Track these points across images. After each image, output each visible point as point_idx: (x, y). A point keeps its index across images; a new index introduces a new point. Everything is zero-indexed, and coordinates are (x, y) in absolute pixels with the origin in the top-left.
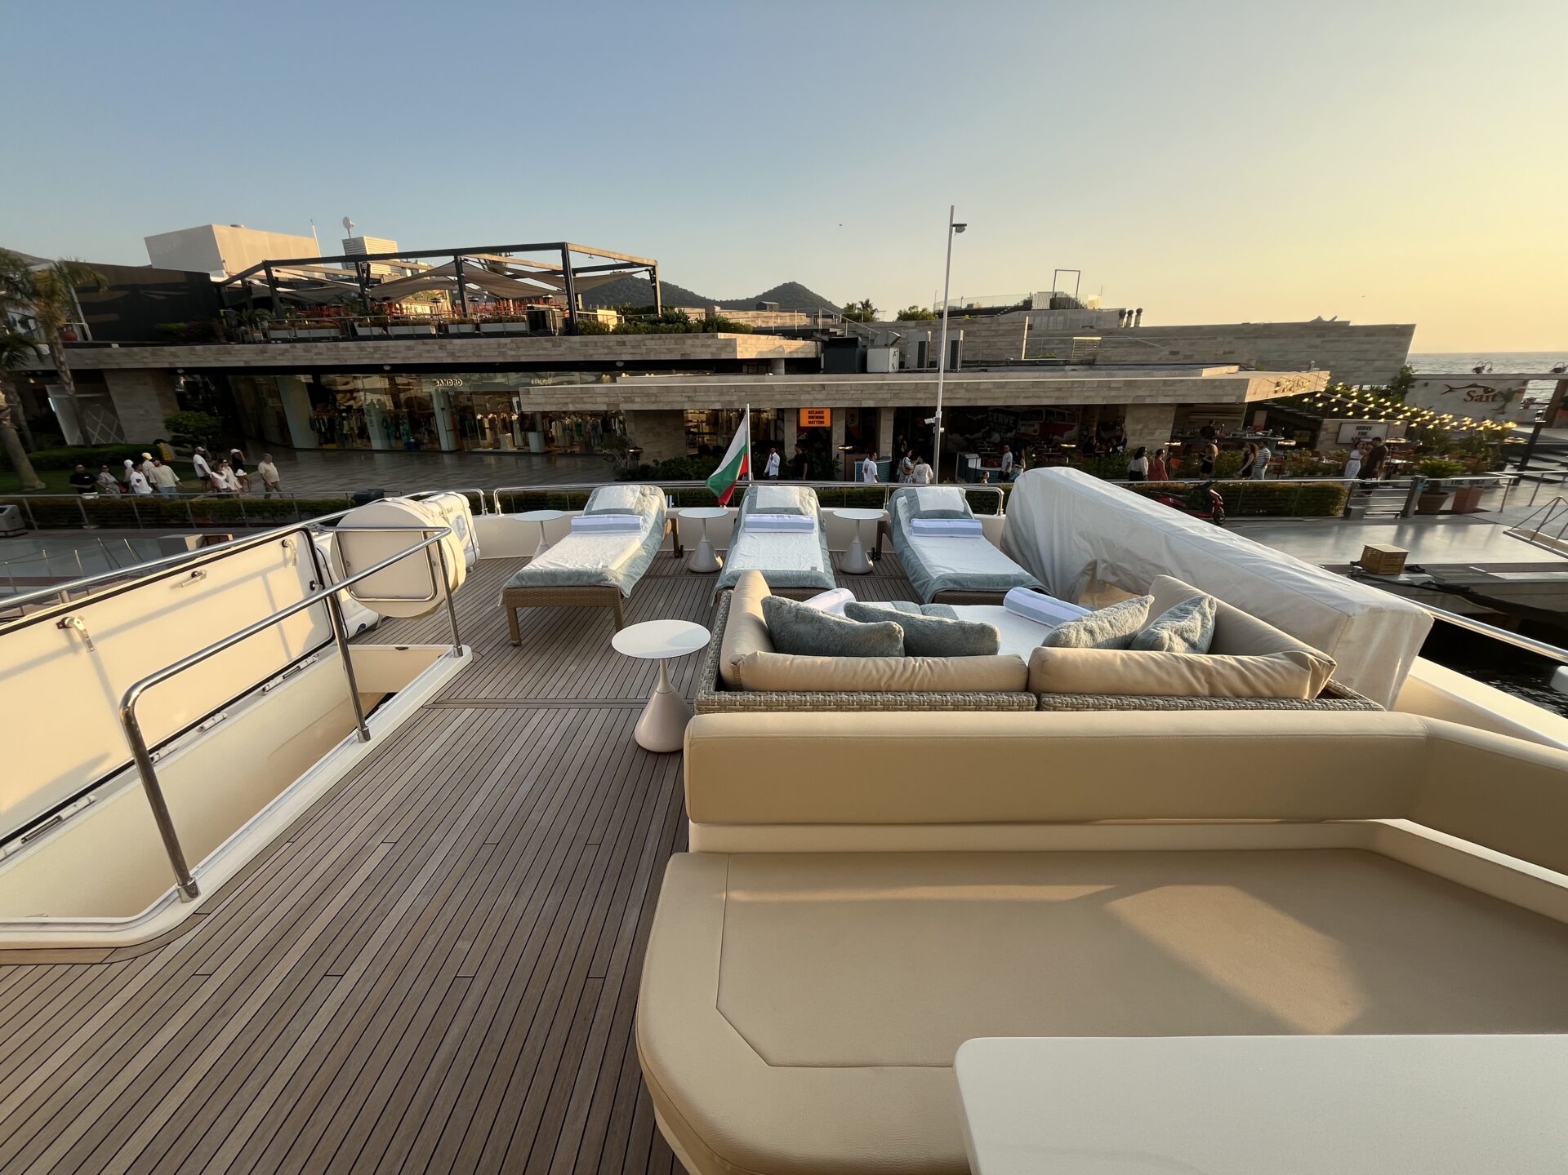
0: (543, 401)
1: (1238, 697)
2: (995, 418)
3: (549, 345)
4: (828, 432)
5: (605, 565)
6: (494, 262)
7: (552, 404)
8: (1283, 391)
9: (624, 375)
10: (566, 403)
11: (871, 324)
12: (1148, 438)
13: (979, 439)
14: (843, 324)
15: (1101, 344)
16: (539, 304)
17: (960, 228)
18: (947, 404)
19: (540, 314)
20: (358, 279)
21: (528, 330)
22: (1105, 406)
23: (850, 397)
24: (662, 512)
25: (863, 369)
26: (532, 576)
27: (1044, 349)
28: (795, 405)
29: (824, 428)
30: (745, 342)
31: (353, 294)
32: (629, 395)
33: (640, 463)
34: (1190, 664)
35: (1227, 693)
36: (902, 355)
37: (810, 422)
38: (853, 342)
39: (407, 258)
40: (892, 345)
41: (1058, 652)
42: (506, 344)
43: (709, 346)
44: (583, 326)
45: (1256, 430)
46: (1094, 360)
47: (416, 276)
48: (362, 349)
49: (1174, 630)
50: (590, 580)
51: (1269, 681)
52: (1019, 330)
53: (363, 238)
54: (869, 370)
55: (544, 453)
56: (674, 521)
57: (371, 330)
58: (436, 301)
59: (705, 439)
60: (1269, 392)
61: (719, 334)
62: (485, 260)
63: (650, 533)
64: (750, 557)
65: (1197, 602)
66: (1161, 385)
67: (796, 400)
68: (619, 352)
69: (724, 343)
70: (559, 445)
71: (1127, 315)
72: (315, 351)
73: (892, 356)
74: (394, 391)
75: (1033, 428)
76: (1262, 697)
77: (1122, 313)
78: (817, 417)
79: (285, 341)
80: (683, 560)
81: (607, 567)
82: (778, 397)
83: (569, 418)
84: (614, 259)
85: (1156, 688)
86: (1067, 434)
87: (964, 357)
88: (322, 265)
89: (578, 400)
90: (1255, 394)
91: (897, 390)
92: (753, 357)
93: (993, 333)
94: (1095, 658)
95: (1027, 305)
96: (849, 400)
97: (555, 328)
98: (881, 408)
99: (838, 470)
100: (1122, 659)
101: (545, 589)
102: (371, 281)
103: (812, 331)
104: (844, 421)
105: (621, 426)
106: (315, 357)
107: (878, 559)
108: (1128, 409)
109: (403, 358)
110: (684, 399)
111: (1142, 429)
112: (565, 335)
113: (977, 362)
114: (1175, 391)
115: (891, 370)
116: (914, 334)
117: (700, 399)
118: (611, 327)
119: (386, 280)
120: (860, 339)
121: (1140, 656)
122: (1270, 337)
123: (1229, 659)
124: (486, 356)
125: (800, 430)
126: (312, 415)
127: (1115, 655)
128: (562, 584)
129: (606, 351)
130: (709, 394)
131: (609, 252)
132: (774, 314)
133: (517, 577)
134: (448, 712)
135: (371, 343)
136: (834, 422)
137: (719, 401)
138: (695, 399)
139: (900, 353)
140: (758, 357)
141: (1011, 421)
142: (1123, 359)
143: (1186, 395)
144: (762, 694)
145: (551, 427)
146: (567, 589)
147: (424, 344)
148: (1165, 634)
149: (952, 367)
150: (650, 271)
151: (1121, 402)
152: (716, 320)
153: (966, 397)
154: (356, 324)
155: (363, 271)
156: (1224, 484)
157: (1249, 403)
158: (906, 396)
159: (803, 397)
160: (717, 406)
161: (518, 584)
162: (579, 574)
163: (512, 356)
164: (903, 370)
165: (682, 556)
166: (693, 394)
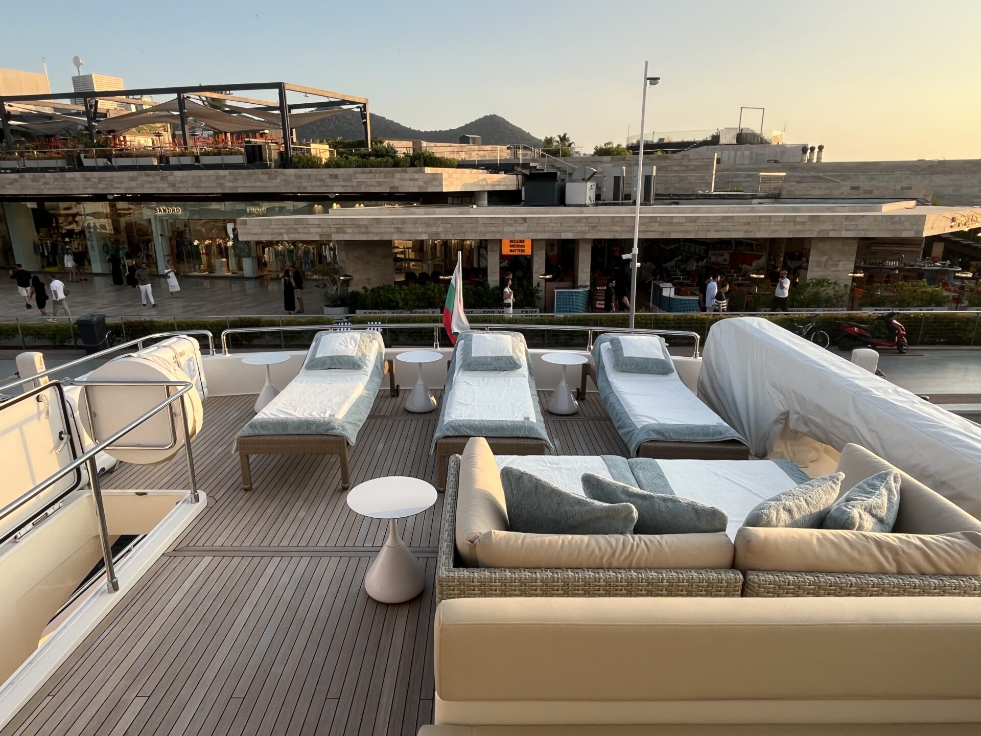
0: (259, 231)
1: (923, 574)
2: (687, 247)
3: (265, 177)
4: (529, 260)
5: (331, 413)
6: (213, 99)
7: (268, 234)
8: (959, 226)
9: (335, 205)
10: (281, 234)
11: (568, 159)
12: (833, 269)
13: (672, 267)
14: (543, 159)
15: (785, 179)
16: (256, 138)
17: (654, 80)
18: (643, 237)
19: (257, 149)
20: (86, 114)
21: (245, 162)
22: (790, 239)
23: (550, 229)
24: (381, 354)
25: (562, 202)
26: (264, 424)
27: (732, 182)
28: (498, 237)
29: (525, 257)
30: (450, 176)
31: (80, 127)
32: (341, 226)
33: (350, 289)
34: (879, 543)
35: (913, 571)
36: (598, 188)
37: (511, 251)
38: (552, 176)
39: (133, 95)
40: (588, 180)
41: (761, 532)
42: (224, 176)
43: (417, 180)
44: (297, 160)
45: (935, 260)
46: (780, 194)
47: (140, 112)
48: (88, 180)
49: (863, 507)
50: (318, 429)
51: (950, 559)
52: (708, 165)
53: (91, 75)
54: (567, 202)
55: (256, 278)
56: (391, 363)
57: (96, 163)
58: (159, 135)
59: (411, 264)
60: (945, 227)
61: (426, 168)
62: (206, 98)
63: (370, 378)
64: (466, 405)
65: (883, 477)
66: (843, 220)
67: (499, 232)
68: (331, 184)
69: (431, 177)
70: (272, 270)
71: (809, 151)
72: (43, 181)
73: (588, 191)
74: (115, 216)
75: (723, 258)
76: (944, 575)
77: (804, 149)
78: (518, 246)
79: (14, 171)
80: (399, 399)
81: (333, 415)
82: (482, 229)
83: (282, 245)
84: (328, 97)
85: (850, 567)
86: (755, 263)
87: (657, 190)
88: (52, 101)
89: (292, 231)
90: (932, 228)
91: (594, 224)
92: (459, 190)
93: (684, 168)
94: (794, 538)
95: (715, 140)
96: (548, 232)
97: (270, 160)
98: (579, 239)
99: (539, 298)
100: (818, 539)
101: (277, 438)
102: (98, 115)
103: (514, 165)
104: (544, 251)
105: (332, 252)
106: (42, 187)
107: (583, 399)
108: (813, 242)
109: (126, 188)
110: (393, 230)
111: (827, 261)
112: (279, 168)
113: (669, 195)
114: (857, 225)
115: (588, 202)
116: (610, 170)
117: (408, 230)
118: (324, 161)
119: (111, 115)
120: (559, 173)
121: (834, 535)
122: (944, 173)
123: (913, 538)
124: (205, 187)
125: (503, 258)
126: (36, 240)
127: (812, 535)
128: (292, 432)
129: (319, 183)
130: (417, 225)
131: (322, 91)
132: (476, 147)
133: (251, 426)
134: (188, 559)
135: (96, 174)
136: (534, 252)
137: (426, 233)
138: (403, 230)
139: (597, 185)
140: (463, 190)
141: (702, 251)
142: (808, 193)
143: (868, 230)
144: (497, 571)
145: (264, 253)
146: (297, 437)
147: (147, 175)
148: (855, 513)
149: (646, 201)
150: (361, 108)
151: (807, 235)
152: (423, 154)
153: (660, 230)
154: (82, 156)
155: (91, 106)
156: (906, 315)
157: (927, 237)
158: (603, 229)
159: (505, 229)
160: (424, 237)
161: (251, 432)
162: (308, 423)
163: (230, 187)
164: (600, 202)
165: (398, 395)
166: (402, 226)
